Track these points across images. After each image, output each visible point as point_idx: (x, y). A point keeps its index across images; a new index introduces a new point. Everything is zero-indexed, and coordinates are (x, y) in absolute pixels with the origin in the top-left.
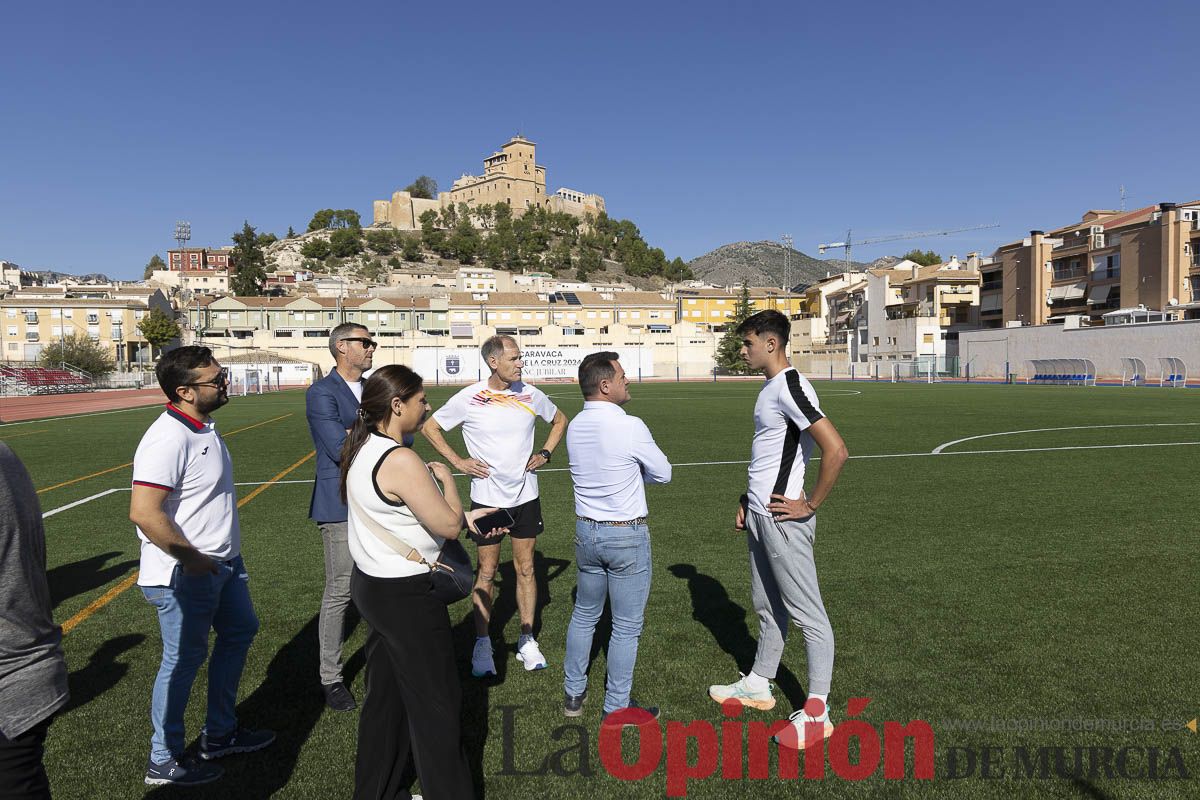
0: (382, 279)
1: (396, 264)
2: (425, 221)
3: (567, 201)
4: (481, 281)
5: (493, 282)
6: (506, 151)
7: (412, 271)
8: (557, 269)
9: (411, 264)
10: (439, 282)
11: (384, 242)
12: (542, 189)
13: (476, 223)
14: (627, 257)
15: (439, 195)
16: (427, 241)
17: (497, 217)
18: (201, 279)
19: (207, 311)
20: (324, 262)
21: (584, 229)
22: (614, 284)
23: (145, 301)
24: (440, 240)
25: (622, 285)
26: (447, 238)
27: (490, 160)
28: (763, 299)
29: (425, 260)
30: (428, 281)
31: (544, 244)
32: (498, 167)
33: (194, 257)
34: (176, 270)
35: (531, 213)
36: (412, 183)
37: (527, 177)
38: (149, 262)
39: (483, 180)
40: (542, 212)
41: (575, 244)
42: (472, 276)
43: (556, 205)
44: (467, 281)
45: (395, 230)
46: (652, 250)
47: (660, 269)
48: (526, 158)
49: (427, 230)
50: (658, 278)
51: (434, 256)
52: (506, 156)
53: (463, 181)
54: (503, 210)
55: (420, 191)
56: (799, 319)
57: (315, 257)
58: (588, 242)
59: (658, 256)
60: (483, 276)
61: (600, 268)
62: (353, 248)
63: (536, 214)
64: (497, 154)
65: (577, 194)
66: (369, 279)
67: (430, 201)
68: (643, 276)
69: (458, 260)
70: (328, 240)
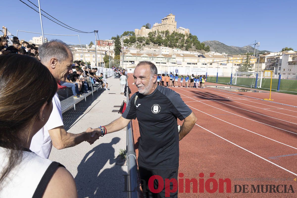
0: (142, 49)
1: (144, 45)
2: (149, 35)
3: (181, 30)
5: (168, 50)
7: (149, 47)
8: (181, 47)
9: (147, 45)
10: (155, 50)
11: (141, 40)
12: (176, 27)
15: (152, 28)
16: (150, 40)
17: (165, 34)
18: (103, 47)
19: (124, 56)
20: (128, 44)
21: (186, 38)
22: (194, 52)
23: (104, 53)
24: (153, 39)
25: (196, 52)
26: (155, 39)
27: (163, 19)
29: (150, 44)
30: (153, 49)
31: (177, 41)
32: (165, 22)
33: (101, 42)
35: (173, 33)
36: (145, 25)
37: (173, 24)
39: (161, 24)
41: (184, 41)
42: (163, 49)
43: (179, 31)
44: (162, 50)
45: (144, 37)
47: (204, 48)
49: (150, 37)
50: (203, 50)
51: (152, 43)
52: (168, 18)
53: (156, 24)
54: (167, 32)
55: (147, 27)
57: (126, 43)
58: (187, 41)
59: (203, 45)
60: (166, 49)
61: (190, 48)
62: (135, 41)
63: (175, 34)
64: (165, 18)
65: (183, 28)
66: (139, 49)
67: (149, 29)
68: (200, 50)
69: (158, 44)
70: (129, 39)
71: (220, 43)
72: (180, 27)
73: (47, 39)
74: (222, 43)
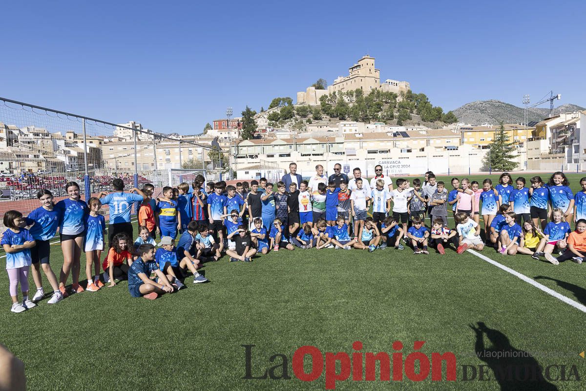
0: (304, 129)
1: (309, 122)
2: (322, 100)
3: (391, 85)
4: (350, 128)
5: (356, 128)
6: (360, 63)
7: (317, 125)
8: (388, 120)
9: (317, 121)
10: (330, 129)
11: (304, 112)
12: (378, 81)
13: (346, 99)
14: (422, 112)
15: (328, 87)
16: (324, 110)
17: (357, 96)
18: (227, 133)
19: (238, 146)
20: (278, 123)
21: (399, 99)
22: (416, 126)
23: (210, 143)
24: (330, 109)
25: (421, 126)
26: (333, 108)
27: (352, 68)
28: (510, 130)
29: (323, 119)
30: (325, 129)
31: (380, 108)
32: (355, 71)
33: (223, 123)
34: (217, 129)
35: (373, 93)
36: (315, 82)
37: (371, 75)
38: (205, 127)
39: (349, 78)
40: (378, 92)
41: (395, 107)
42: (346, 125)
43: (385, 88)
44: (344, 128)
45: (309, 106)
46: (436, 108)
47: (440, 117)
48: (370, 66)
49: (323, 105)
50: (439, 122)
51: (327, 117)
52: (360, 65)
53: (338, 80)
54: (359, 92)
55: (319, 87)
56: (532, 140)
57: (274, 120)
58: (402, 106)
59: (439, 111)
60: (352, 125)
61: (409, 119)
62: (290, 115)
63: (375, 93)
64: (356, 65)
65: (395, 82)
66: (298, 129)
67: (324, 90)
68: (431, 122)
69: (338, 118)
70: (279, 112)
71: (504, 103)
72: (388, 81)
73: (140, 125)
74: (508, 104)
